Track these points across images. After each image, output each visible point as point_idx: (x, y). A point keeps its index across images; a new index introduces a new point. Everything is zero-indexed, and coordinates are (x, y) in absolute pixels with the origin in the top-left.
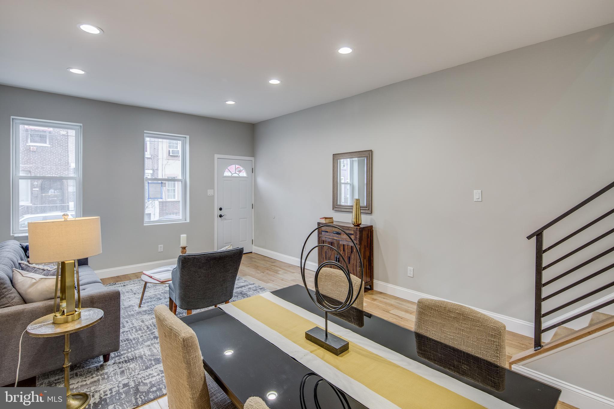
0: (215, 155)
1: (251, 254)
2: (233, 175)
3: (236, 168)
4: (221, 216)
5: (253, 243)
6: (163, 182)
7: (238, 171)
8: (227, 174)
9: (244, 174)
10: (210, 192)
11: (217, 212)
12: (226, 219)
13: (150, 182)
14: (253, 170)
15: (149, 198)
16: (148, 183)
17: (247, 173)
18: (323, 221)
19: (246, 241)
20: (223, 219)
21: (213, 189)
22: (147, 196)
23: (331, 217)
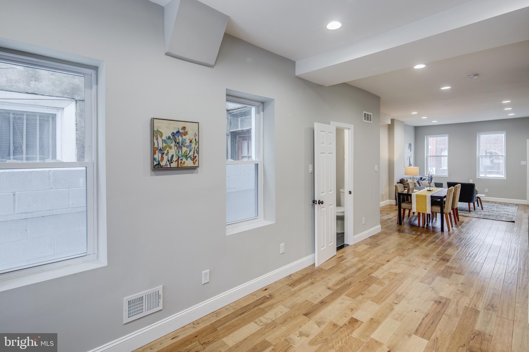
0: (527, 140)
6: (490, 157)
10: (523, 163)
11: (528, 175)
15: (482, 165)
16: (482, 158)
21: (526, 160)
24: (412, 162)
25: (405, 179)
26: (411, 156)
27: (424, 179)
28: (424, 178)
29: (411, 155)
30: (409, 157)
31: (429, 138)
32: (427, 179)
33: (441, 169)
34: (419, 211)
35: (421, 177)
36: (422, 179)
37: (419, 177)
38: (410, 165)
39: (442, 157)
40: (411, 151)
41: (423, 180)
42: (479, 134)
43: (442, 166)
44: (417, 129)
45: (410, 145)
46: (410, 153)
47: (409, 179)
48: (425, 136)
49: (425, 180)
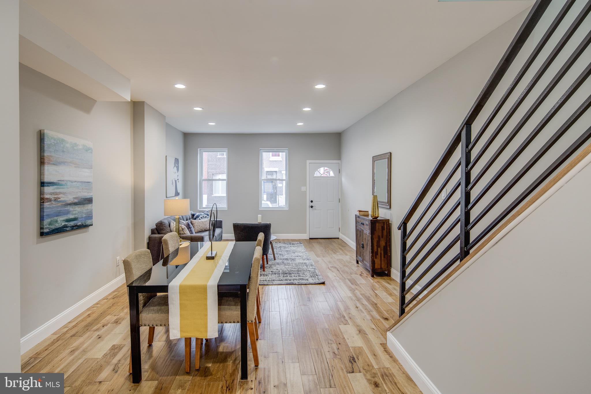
0: (307, 161)
1: (337, 239)
2: (322, 175)
3: (325, 170)
4: (312, 207)
5: (340, 231)
6: (273, 181)
7: (326, 172)
8: (317, 174)
9: (332, 174)
10: (303, 189)
11: (308, 204)
12: (316, 209)
13: (265, 181)
14: (340, 171)
15: (264, 192)
16: (264, 182)
17: (334, 173)
18: (358, 213)
19: (333, 228)
20: (313, 209)
21: (306, 186)
22: (263, 191)
23: (367, 211)
24: (180, 190)
25: (166, 222)
26: (178, 180)
27: (198, 217)
28: (197, 214)
29: (178, 178)
30: (176, 181)
31: (204, 153)
32: (201, 216)
33: (212, 196)
34: (188, 335)
35: (193, 213)
36: (195, 217)
37: (189, 214)
38: (177, 194)
39: (214, 181)
40: (178, 170)
41: (195, 219)
42: (261, 150)
43: (214, 193)
44: (187, 137)
45: (177, 160)
46: (177, 174)
47: (173, 221)
48: (199, 149)
49: (198, 219)
